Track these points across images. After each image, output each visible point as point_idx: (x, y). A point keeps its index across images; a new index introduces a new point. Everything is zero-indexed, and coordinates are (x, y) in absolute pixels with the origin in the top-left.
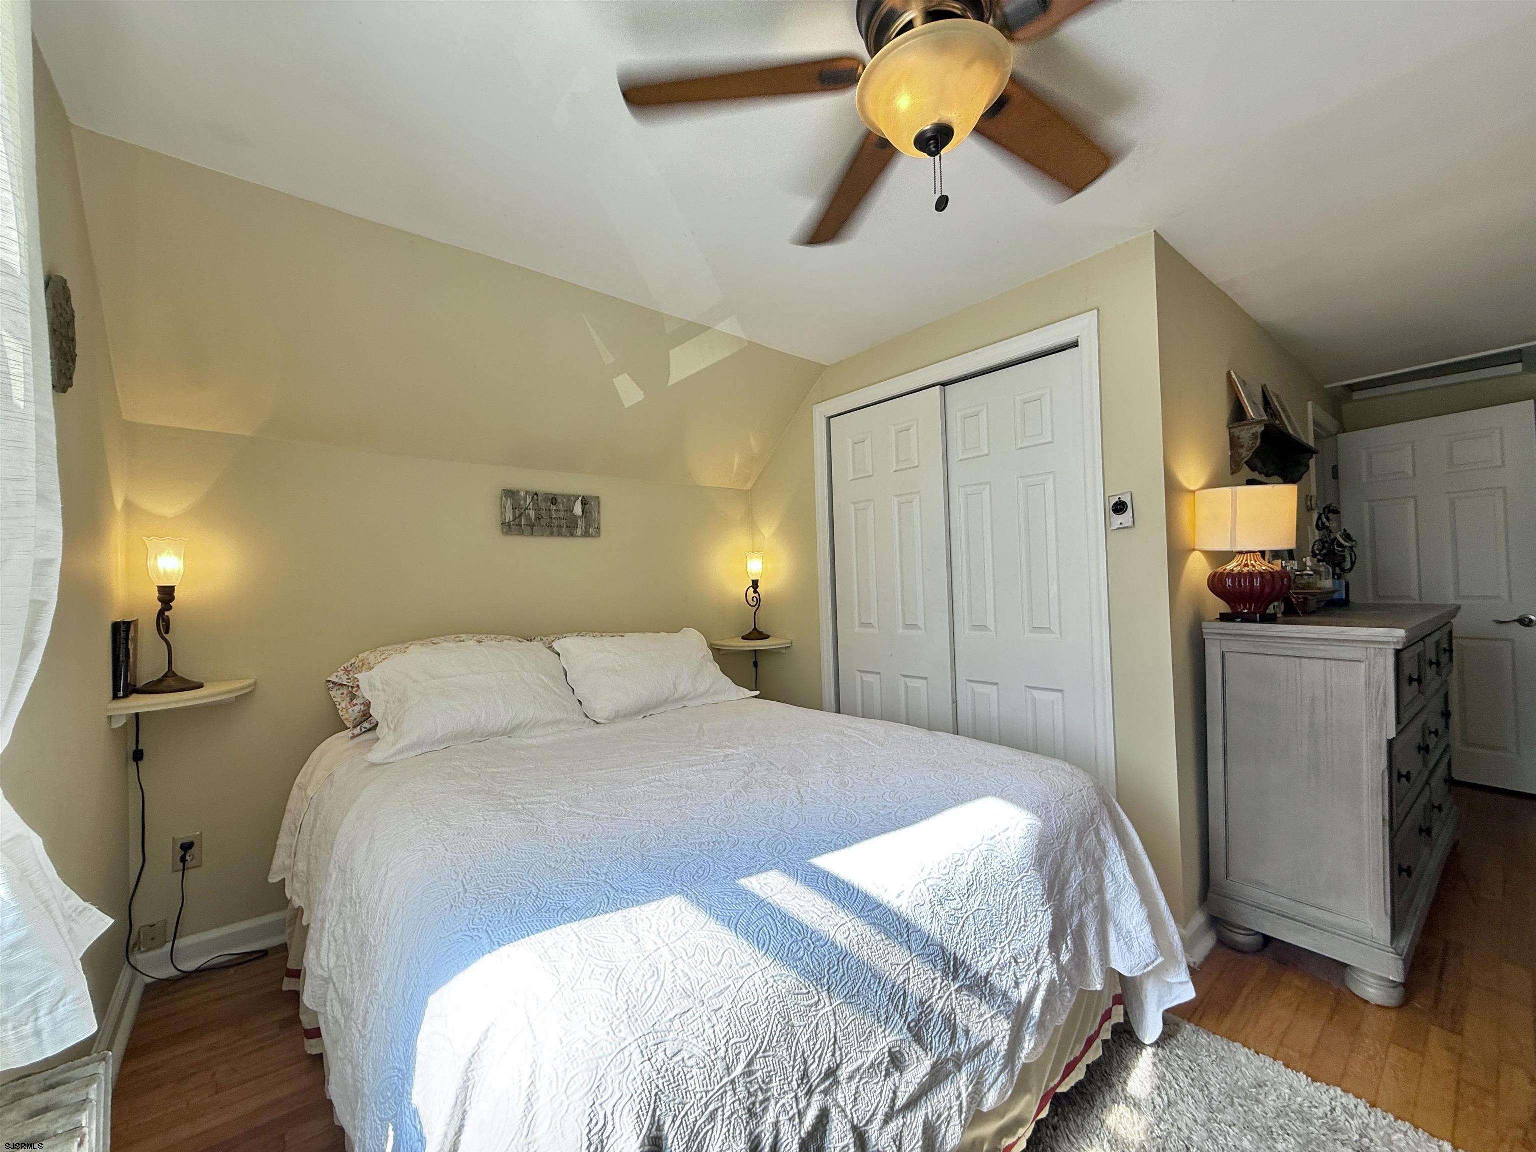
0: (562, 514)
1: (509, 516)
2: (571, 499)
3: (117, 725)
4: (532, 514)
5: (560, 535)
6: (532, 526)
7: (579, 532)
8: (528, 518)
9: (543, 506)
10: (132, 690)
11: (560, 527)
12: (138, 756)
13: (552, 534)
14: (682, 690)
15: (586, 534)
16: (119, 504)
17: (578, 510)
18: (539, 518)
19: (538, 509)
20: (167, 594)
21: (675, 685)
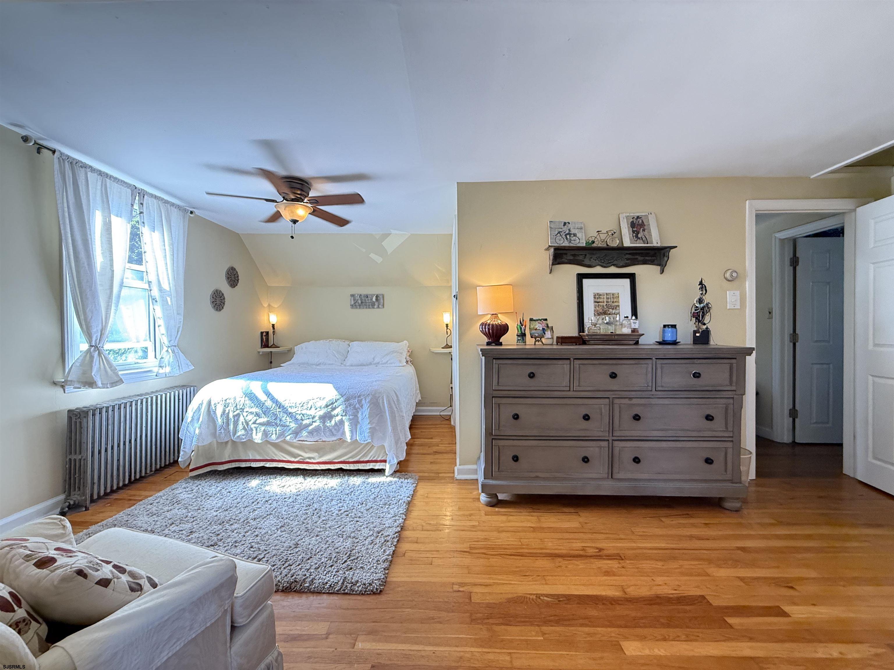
0: (370, 301)
1: (353, 303)
2: (372, 296)
3: (261, 353)
4: (360, 302)
5: (369, 308)
6: (360, 306)
7: (376, 307)
8: (358, 303)
9: (363, 299)
10: (266, 346)
11: (369, 305)
12: (271, 362)
13: (366, 308)
14: (377, 360)
15: (378, 307)
16: (266, 305)
17: (374, 299)
18: (362, 302)
19: (361, 300)
20: (273, 326)
21: (374, 359)
